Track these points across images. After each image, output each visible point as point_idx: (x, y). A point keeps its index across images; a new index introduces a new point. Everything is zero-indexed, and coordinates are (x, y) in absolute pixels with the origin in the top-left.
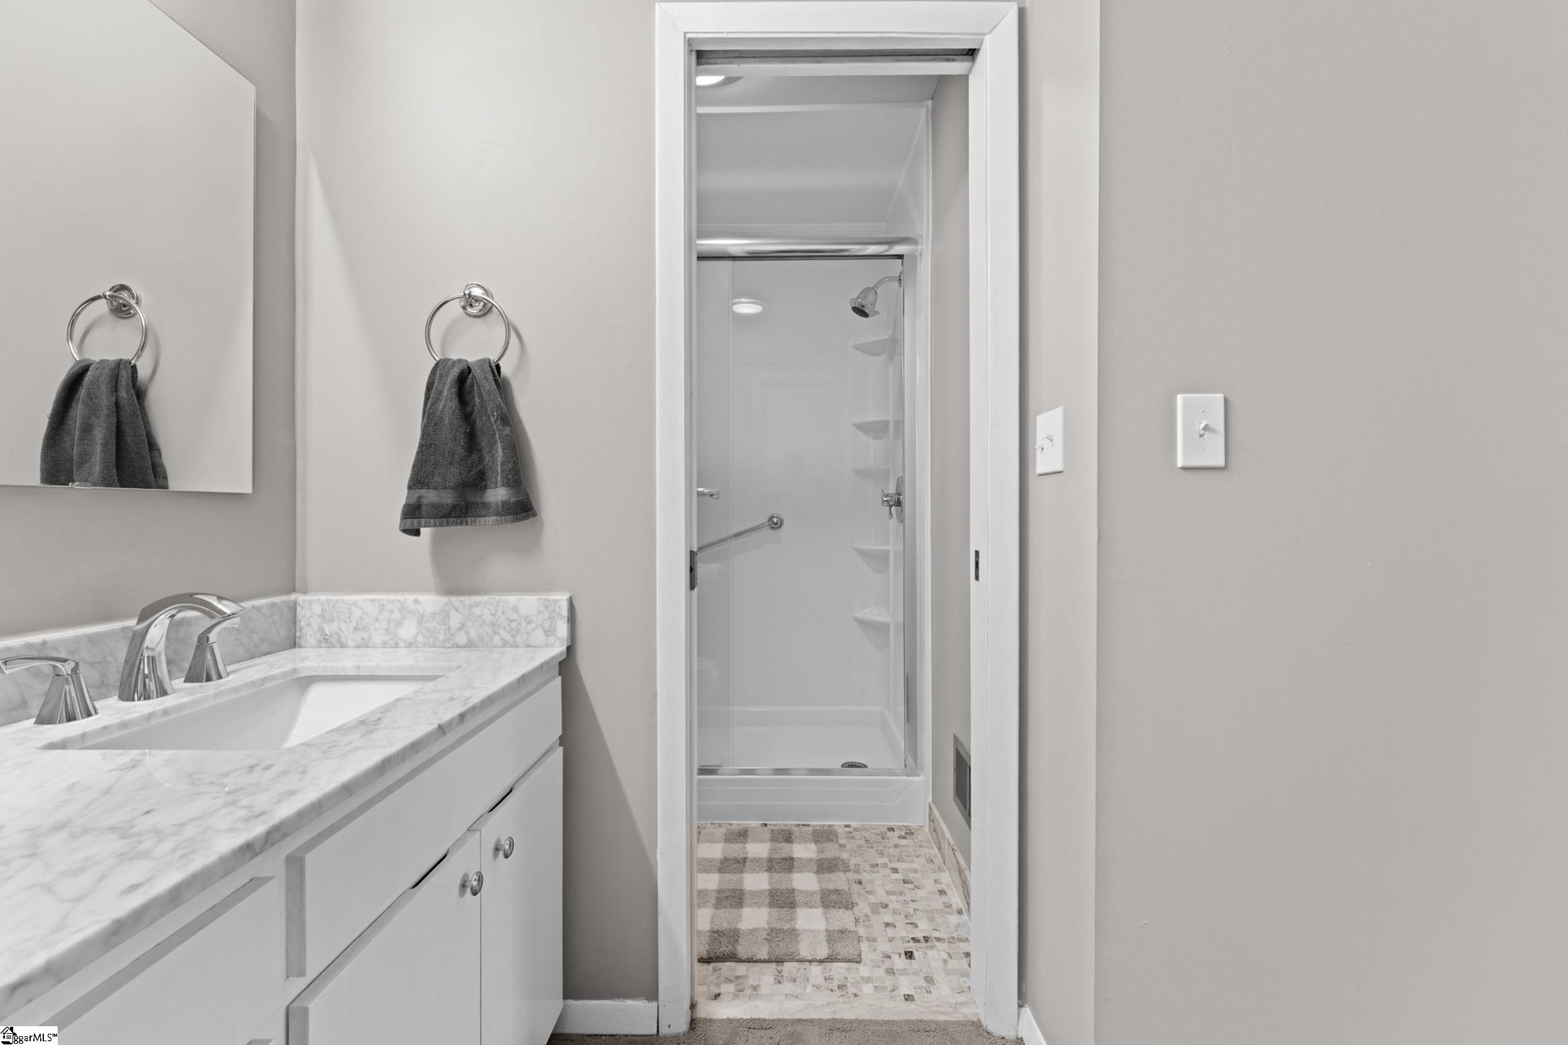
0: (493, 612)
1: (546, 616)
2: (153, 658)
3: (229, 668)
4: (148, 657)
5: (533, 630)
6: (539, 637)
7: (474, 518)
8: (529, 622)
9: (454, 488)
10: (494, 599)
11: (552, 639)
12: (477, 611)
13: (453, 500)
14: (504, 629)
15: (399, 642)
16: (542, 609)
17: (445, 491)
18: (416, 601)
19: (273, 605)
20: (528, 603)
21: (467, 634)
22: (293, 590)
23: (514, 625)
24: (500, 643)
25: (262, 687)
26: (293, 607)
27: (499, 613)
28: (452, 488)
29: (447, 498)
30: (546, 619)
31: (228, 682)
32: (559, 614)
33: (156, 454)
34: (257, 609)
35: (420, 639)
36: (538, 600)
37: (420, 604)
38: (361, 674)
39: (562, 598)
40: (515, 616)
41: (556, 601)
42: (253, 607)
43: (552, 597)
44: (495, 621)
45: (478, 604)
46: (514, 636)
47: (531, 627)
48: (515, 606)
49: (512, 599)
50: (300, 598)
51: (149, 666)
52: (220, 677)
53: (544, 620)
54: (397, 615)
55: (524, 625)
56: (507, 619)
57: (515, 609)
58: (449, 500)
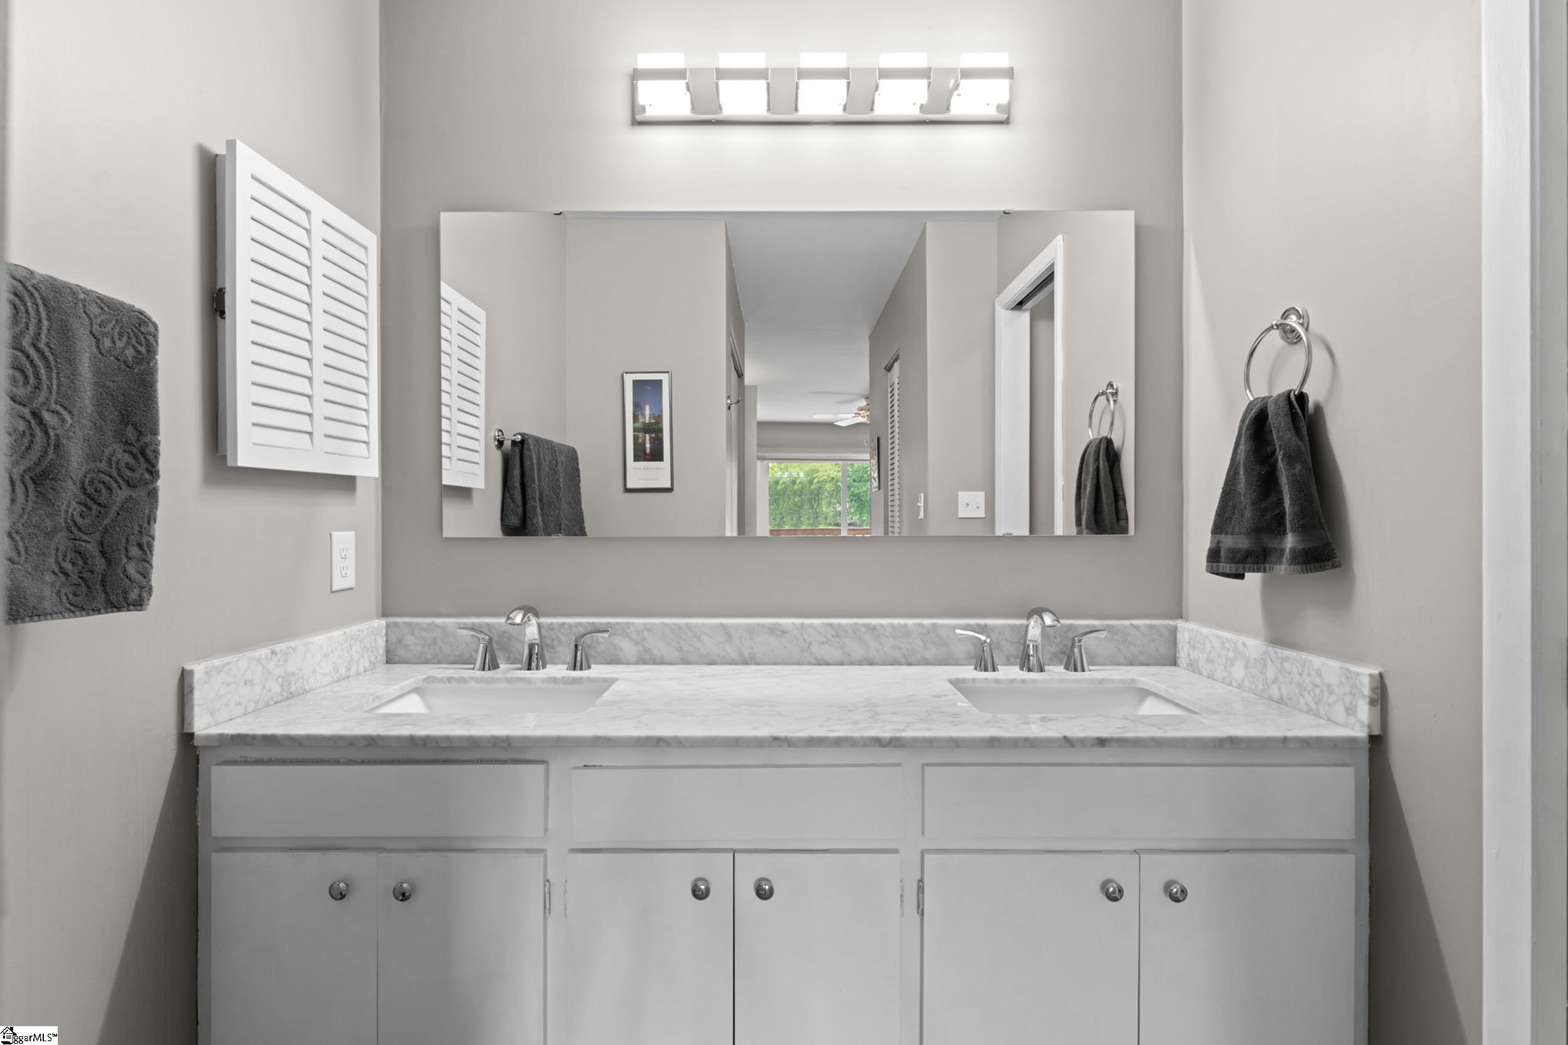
0: (1300, 672)
1: (1347, 690)
2: (1037, 646)
3: (1091, 668)
4: (1033, 646)
5: (1334, 703)
6: (1339, 712)
7: (1272, 566)
8: (1331, 693)
9: (1248, 533)
10: (1301, 657)
11: (1352, 720)
12: (1287, 665)
13: (1248, 546)
14: (1309, 693)
15: (1233, 681)
16: (1344, 680)
17: (1240, 536)
18: (1244, 644)
19: (1152, 627)
20: (1330, 668)
21: (1280, 689)
22: (1180, 616)
23: (1317, 691)
24: (1305, 708)
25: (1100, 685)
26: (1174, 631)
27: (1305, 674)
28: (1244, 534)
29: (1243, 543)
30: (1347, 694)
31: (1086, 675)
32: (1362, 693)
33: (1121, 503)
34: (1137, 628)
35: (1246, 683)
36: (1341, 668)
37: (1246, 647)
38: (1168, 697)
39: (1365, 673)
40: (1318, 681)
41: (1358, 674)
42: (1132, 625)
43: (1354, 668)
44: (1301, 682)
45: (1287, 659)
46: (1317, 704)
47: (1332, 699)
48: (1318, 670)
49: (1317, 660)
50: (1180, 624)
51: (1033, 650)
52: (1083, 670)
53: (1345, 694)
54: (1231, 654)
55: (1326, 693)
56: (1312, 683)
57: (1319, 673)
58: (1245, 546)
